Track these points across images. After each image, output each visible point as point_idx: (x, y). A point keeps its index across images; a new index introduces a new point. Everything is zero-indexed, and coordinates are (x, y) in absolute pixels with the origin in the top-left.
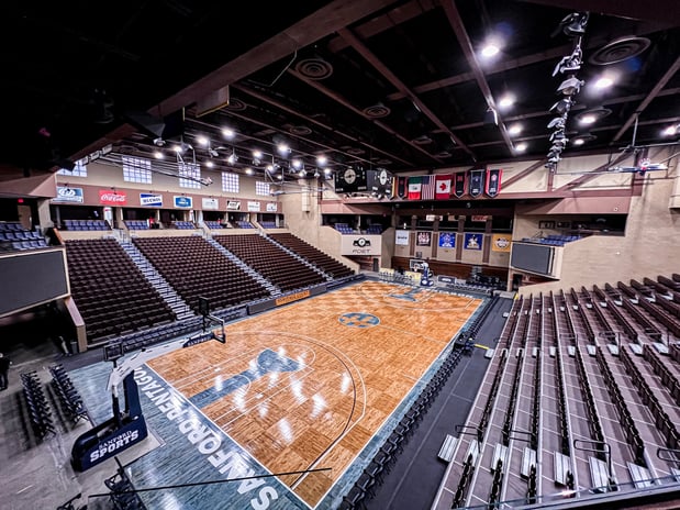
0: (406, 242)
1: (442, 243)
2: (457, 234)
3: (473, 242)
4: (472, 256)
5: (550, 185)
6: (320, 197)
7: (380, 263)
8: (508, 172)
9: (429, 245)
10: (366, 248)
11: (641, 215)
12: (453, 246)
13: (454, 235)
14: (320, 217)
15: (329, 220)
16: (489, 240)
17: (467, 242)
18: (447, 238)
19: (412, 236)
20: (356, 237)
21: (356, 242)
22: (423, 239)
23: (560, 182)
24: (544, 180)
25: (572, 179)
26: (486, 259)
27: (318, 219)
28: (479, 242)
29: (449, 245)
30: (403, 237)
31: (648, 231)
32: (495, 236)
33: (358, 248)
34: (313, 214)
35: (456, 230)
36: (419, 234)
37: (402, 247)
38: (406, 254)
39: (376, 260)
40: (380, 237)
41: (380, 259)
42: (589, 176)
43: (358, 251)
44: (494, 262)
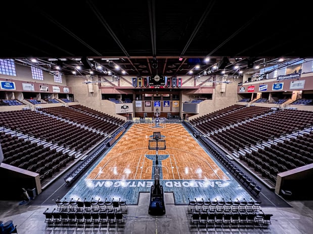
0: (140, 106)
1: (155, 105)
3: (166, 104)
4: (167, 109)
5: (195, 84)
6: (100, 85)
7: (132, 116)
8: (184, 79)
9: (150, 106)
10: (127, 109)
11: (215, 94)
12: (160, 106)
14: (101, 95)
15: (106, 97)
16: (172, 103)
17: (165, 104)
18: (157, 103)
19: (143, 103)
20: (122, 105)
21: (122, 107)
22: (148, 104)
23: (198, 84)
24: (193, 83)
25: (201, 83)
26: (171, 110)
27: (99, 96)
28: (169, 104)
30: (139, 104)
31: (217, 98)
32: (174, 101)
33: (123, 110)
34: (96, 94)
37: (139, 108)
38: (141, 111)
39: (130, 115)
40: (132, 104)
41: (132, 114)
42: (204, 82)
43: (123, 111)
44: (174, 111)
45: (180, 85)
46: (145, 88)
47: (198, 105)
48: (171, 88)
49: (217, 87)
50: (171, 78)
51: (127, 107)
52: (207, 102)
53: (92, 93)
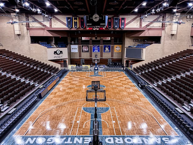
0: (77, 51)
1: (94, 50)
2: (100, 46)
3: (107, 49)
4: (107, 55)
5: (141, 25)
6: (28, 26)
7: (67, 62)
8: (128, 18)
9: (88, 51)
10: (61, 55)
11: (165, 36)
12: (99, 51)
13: (99, 46)
15: (35, 40)
16: (113, 47)
17: (105, 49)
18: (96, 48)
19: (79, 48)
21: (55, 52)
22: (85, 49)
23: (144, 24)
24: (139, 23)
25: (147, 23)
26: (112, 56)
27: (28, 40)
28: (109, 49)
29: (97, 51)
30: (75, 48)
31: (166, 42)
32: (115, 46)
33: (56, 55)
34: (24, 36)
35: (100, 44)
36: (83, 46)
37: (75, 53)
38: (77, 57)
39: (65, 61)
40: (66, 49)
41: (67, 60)
42: (152, 23)
43: (57, 57)
44: (115, 57)
45: (123, 26)
46: (82, 29)
47: (144, 50)
48: (113, 30)
49: (167, 28)
50: (113, 17)
51: (61, 52)
52: (154, 46)
53: (19, 35)
